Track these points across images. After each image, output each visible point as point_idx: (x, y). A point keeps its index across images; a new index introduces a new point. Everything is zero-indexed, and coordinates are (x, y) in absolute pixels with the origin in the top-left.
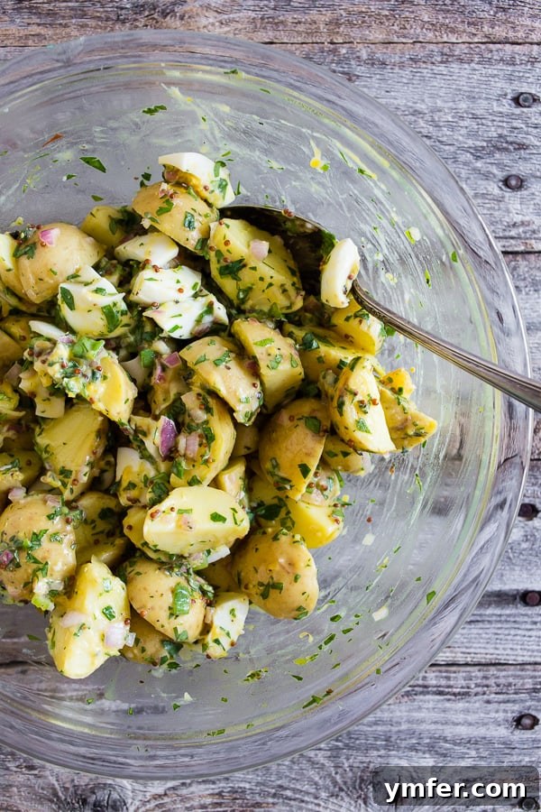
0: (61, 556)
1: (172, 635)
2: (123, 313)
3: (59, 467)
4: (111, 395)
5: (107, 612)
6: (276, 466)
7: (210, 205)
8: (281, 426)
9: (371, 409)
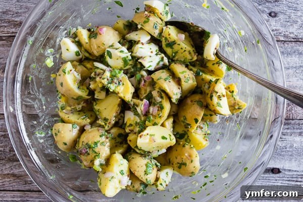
0: (105, 151)
1: (145, 181)
2: (130, 60)
3: (103, 117)
4: (125, 91)
5: (122, 173)
6: (185, 119)
7: (162, 20)
8: (187, 104)
9: (223, 98)
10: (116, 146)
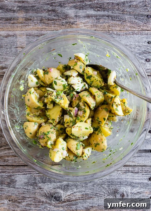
0: (53, 136)
1: (76, 154)
2: (67, 86)
3: (52, 118)
4: (65, 103)
5: (63, 149)
6: (98, 118)
7: (84, 64)
8: (99, 110)
9: (119, 106)
10: (59, 135)
